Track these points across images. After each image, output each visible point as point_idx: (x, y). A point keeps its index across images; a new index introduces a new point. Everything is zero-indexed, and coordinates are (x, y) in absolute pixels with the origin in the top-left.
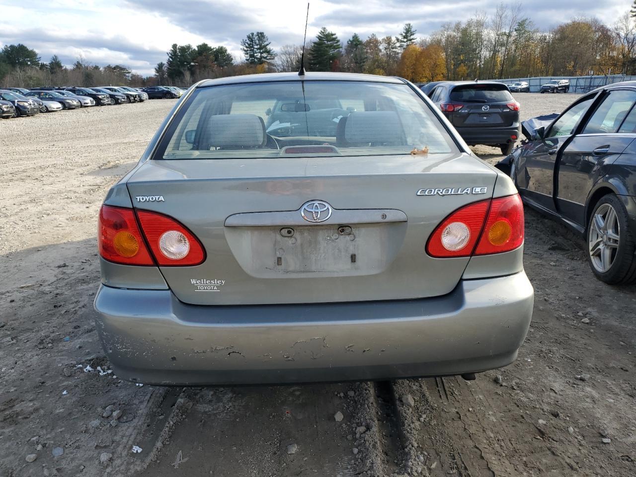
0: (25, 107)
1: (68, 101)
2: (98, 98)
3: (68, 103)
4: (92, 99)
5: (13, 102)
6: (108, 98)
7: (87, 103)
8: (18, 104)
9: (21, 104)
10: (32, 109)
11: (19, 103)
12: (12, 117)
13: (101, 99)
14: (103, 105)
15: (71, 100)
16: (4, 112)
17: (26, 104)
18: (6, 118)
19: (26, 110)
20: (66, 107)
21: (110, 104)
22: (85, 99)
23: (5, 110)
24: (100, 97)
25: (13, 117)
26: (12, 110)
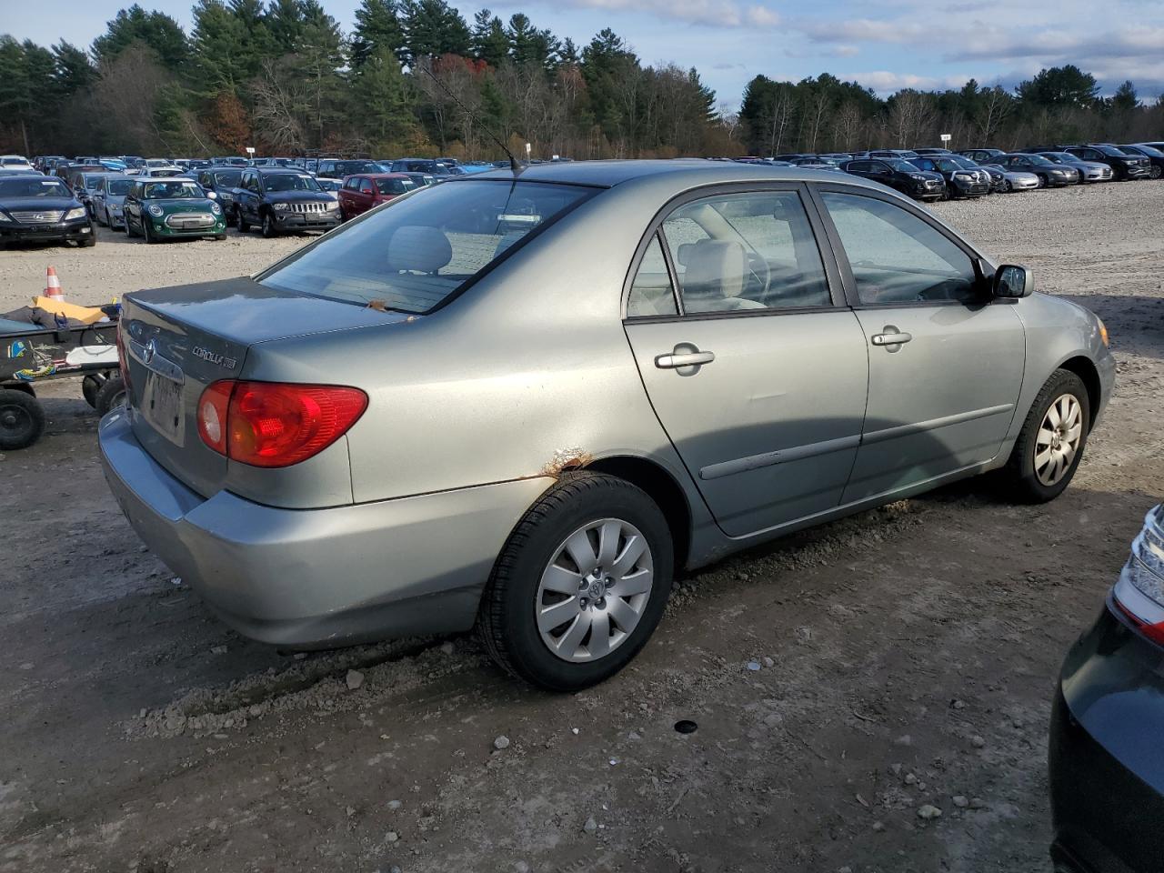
0: (965, 183)
1: (1055, 172)
2: (1126, 165)
3: (1055, 174)
4: (1107, 167)
5: (947, 175)
6: (1145, 165)
7: (1095, 176)
8: (955, 178)
9: (961, 177)
10: (976, 186)
11: (957, 176)
12: (939, 200)
13: (1128, 167)
14: (1132, 178)
15: (1062, 169)
16: (926, 191)
17: (969, 178)
18: (928, 202)
19: (964, 188)
20: (1049, 182)
21: (1147, 178)
22: (1094, 168)
23: (929, 187)
24: (1129, 163)
25: (942, 200)
26: (938, 188)
